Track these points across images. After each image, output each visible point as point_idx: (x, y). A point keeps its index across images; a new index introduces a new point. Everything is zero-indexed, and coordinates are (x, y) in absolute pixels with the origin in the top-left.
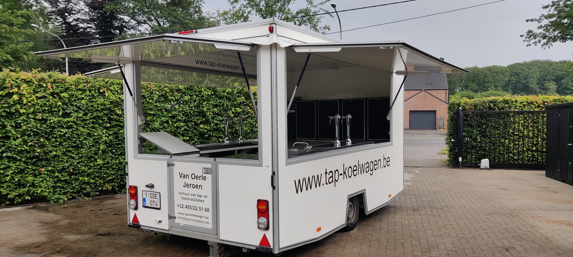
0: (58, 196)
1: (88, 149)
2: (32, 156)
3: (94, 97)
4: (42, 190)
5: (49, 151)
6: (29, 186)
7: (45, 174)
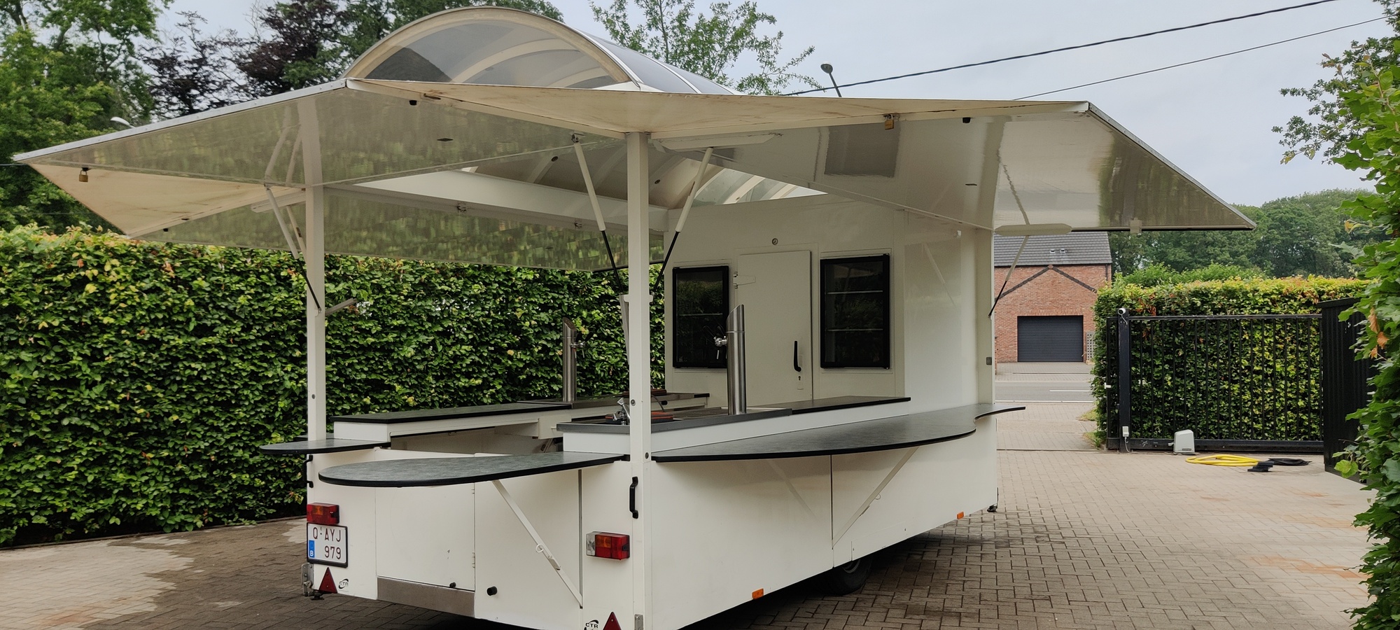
0: (183, 517)
1: (252, 409)
2: (126, 423)
3: (268, 290)
4: (147, 503)
5: (164, 413)
6: (118, 495)
7: (153, 466)
